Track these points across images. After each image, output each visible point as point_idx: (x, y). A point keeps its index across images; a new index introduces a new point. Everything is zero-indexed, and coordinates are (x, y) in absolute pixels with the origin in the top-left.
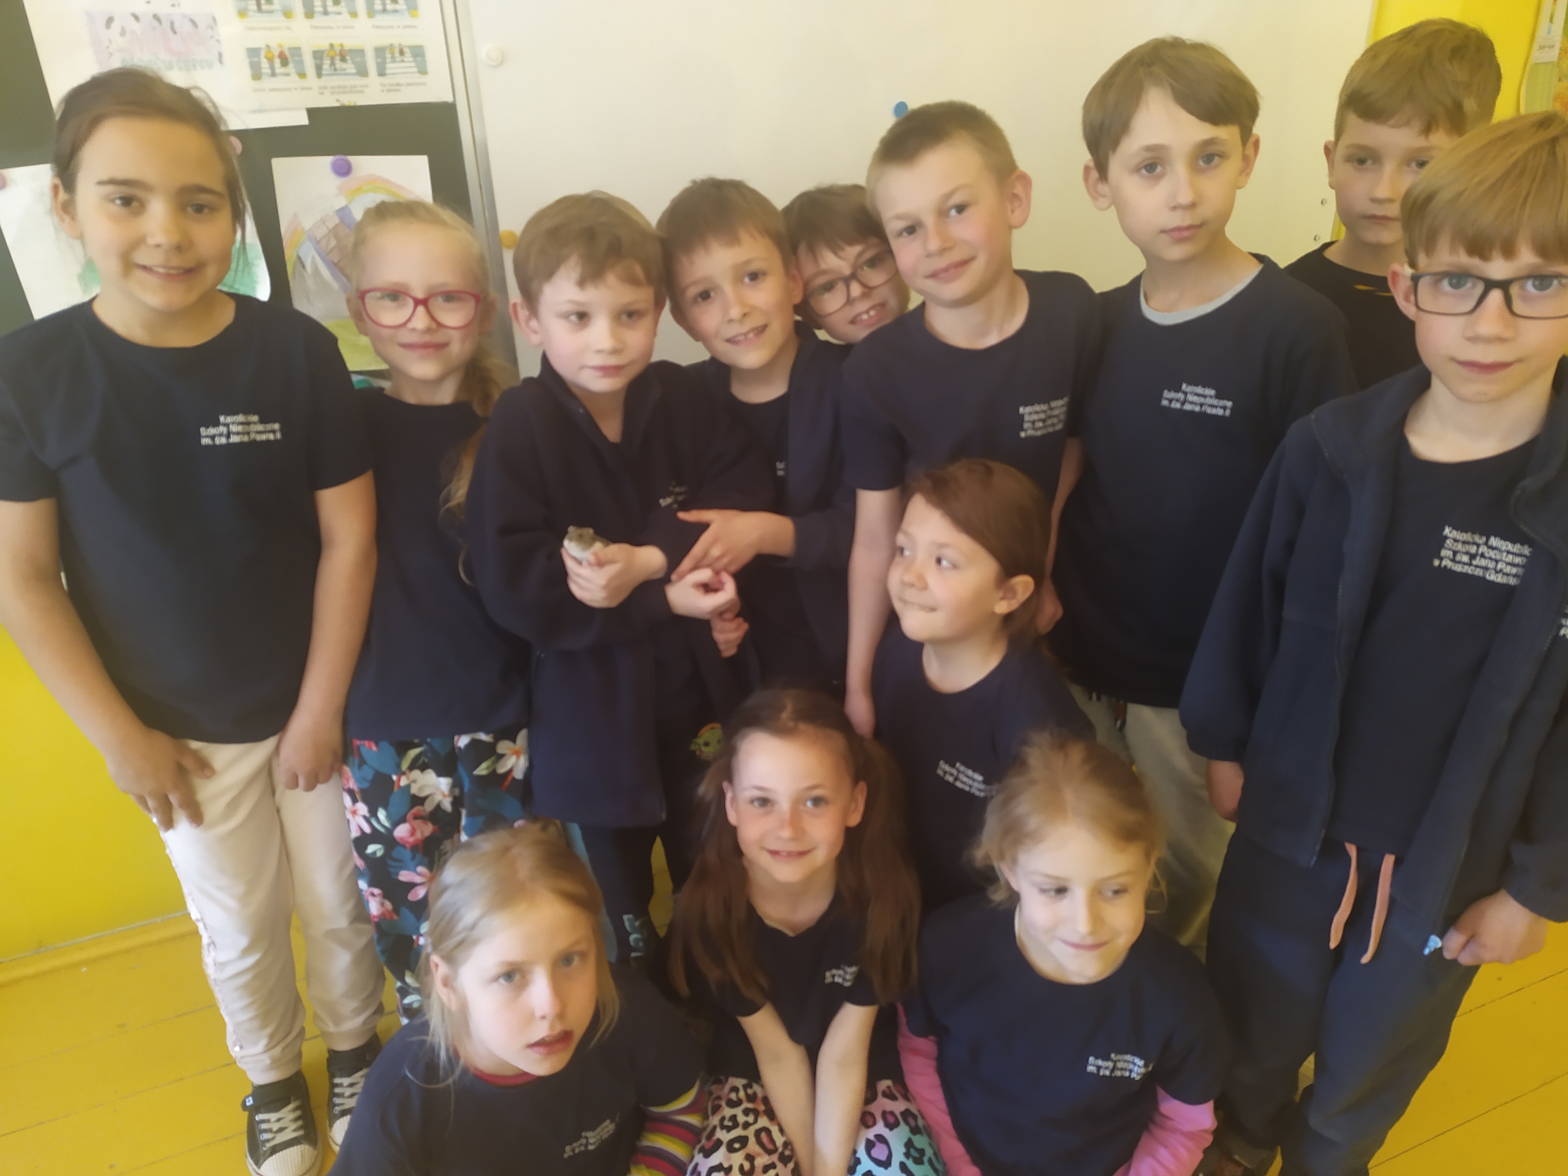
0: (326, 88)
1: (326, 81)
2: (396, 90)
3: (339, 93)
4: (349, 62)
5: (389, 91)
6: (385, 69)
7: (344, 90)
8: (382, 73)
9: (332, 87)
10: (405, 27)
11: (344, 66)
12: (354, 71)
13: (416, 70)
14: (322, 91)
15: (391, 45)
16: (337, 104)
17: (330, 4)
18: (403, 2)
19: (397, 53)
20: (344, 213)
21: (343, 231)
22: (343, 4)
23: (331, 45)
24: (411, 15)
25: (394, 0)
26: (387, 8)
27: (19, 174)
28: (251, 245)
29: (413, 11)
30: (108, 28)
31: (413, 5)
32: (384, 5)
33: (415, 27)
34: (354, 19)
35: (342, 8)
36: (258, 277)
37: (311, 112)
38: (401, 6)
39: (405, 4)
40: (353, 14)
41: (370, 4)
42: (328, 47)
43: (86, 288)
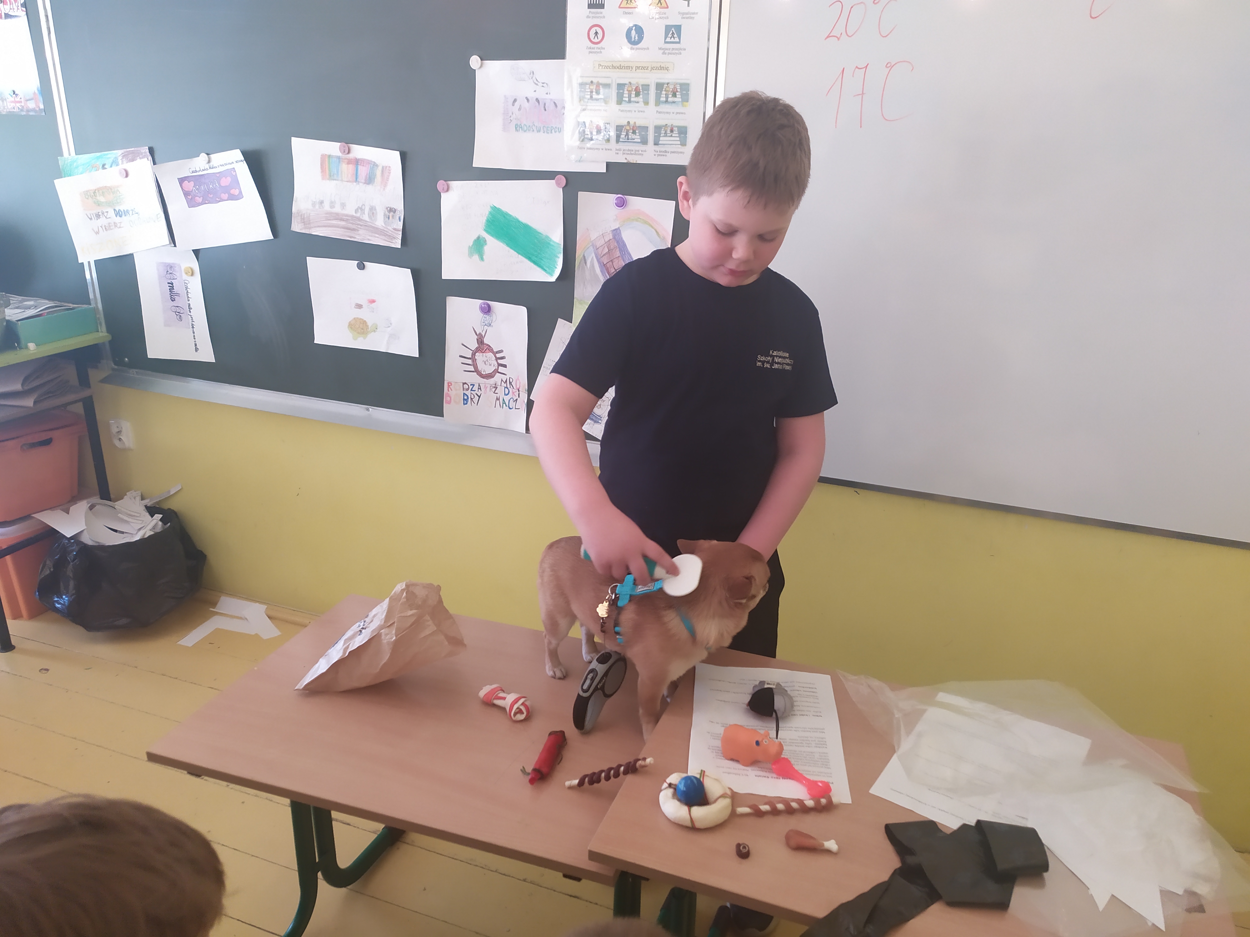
0: (620, 150)
1: (621, 146)
2: (663, 155)
3: (628, 154)
4: (638, 134)
5: (659, 155)
6: (659, 140)
7: (630, 151)
8: (656, 144)
9: (624, 150)
10: (677, 113)
11: (634, 136)
12: (639, 141)
13: (679, 143)
14: (617, 152)
15: (666, 125)
16: (625, 161)
17: (633, 96)
18: (680, 96)
19: (669, 130)
20: (616, 233)
21: (614, 244)
22: (641, 96)
23: (629, 122)
24: (683, 106)
25: (674, 95)
26: (669, 100)
27: (455, 185)
28: (558, 244)
29: (685, 103)
30: (513, 105)
31: (686, 99)
32: (667, 98)
33: (684, 113)
34: (646, 106)
35: (640, 99)
36: (557, 265)
37: (608, 164)
38: (678, 99)
39: (681, 98)
40: (646, 103)
41: (658, 96)
42: (626, 124)
43: (471, 255)
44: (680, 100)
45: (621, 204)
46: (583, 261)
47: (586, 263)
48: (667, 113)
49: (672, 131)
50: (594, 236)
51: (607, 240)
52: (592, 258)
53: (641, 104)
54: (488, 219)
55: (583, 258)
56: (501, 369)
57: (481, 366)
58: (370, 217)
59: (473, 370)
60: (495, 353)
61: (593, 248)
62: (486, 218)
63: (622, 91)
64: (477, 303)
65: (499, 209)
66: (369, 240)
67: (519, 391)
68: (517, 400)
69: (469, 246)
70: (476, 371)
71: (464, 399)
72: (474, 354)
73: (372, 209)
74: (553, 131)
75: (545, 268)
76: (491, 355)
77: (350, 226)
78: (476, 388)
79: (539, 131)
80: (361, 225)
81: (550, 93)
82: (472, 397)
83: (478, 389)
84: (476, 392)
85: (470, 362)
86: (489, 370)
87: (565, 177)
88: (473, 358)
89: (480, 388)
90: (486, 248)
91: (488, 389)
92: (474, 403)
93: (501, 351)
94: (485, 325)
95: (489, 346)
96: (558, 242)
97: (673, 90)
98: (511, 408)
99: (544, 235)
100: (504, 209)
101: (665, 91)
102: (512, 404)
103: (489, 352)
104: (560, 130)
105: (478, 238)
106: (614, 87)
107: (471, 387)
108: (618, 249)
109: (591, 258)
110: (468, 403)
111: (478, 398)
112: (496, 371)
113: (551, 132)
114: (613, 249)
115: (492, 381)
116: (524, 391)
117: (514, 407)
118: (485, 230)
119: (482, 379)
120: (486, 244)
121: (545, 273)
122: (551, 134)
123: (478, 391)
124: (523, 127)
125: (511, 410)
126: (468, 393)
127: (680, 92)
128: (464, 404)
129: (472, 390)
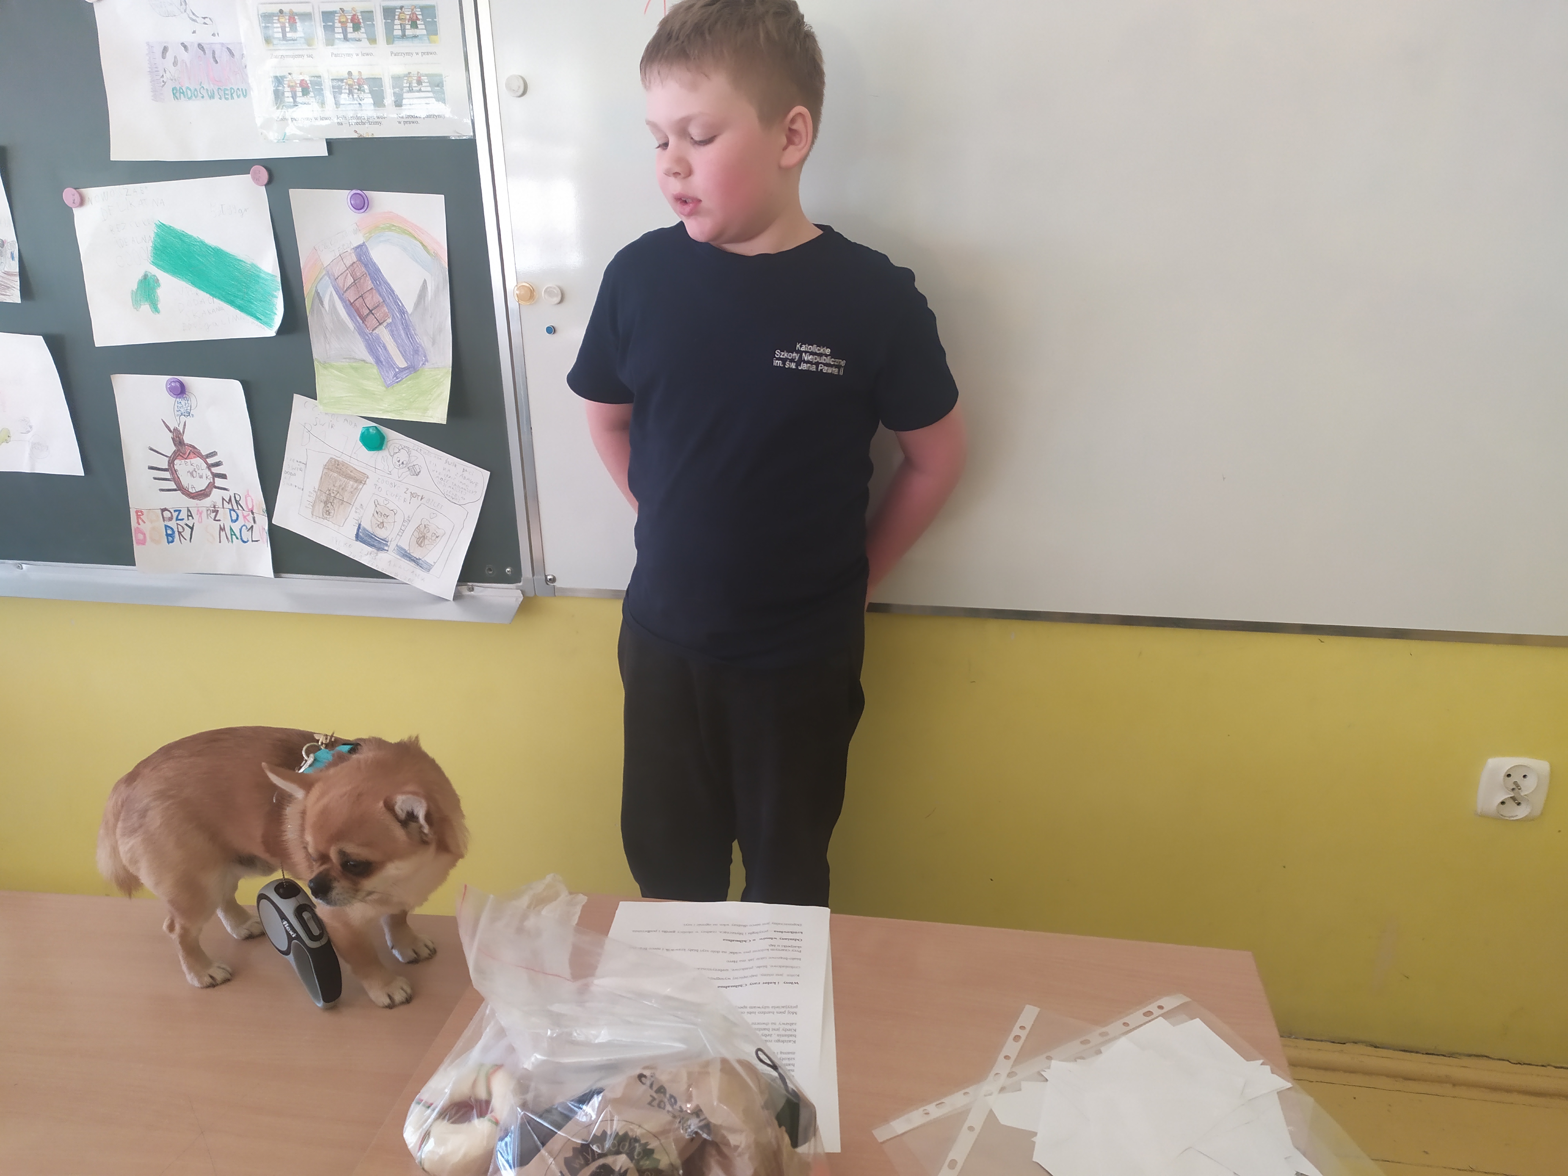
0: (343, 118)
1: (344, 112)
2: (413, 122)
3: (356, 124)
4: (367, 91)
5: (405, 122)
6: (402, 99)
7: (362, 121)
8: (399, 104)
9: (349, 118)
10: (424, 54)
11: (362, 95)
12: (371, 101)
13: (433, 100)
14: (340, 122)
15: (409, 73)
16: (356, 136)
17: (350, 30)
18: (423, 27)
19: (415, 81)
20: (361, 251)
21: (360, 270)
22: (363, 30)
23: (350, 73)
24: (430, 41)
25: (414, 25)
26: (406, 34)
27: (92, 193)
28: (273, 276)
29: (433, 37)
30: (164, 57)
31: (432, 30)
32: (403, 30)
33: (435, 53)
34: (373, 46)
35: (362, 34)
36: (276, 309)
37: (330, 143)
38: (421, 31)
39: (425, 29)
40: (372, 40)
41: (389, 29)
42: (347, 76)
43: (136, 304)
44: (424, 32)
45: (361, 205)
46: (317, 300)
47: (322, 303)
48: (408, 54)
49: (419, 82)
50: (327, 258)
51: (348, 263)
52: (331, 295)
53: (365, 42)
54: (155, 245)
55: (316, 295)
56: (219, 482)
57: (186, 481)
59: (175, 487)
60: (205, 458)
61: (329, 278)
62: (151, 244)
63: (331, 24)
64: (162, 381)
65: (169, 228)
67: (253, 513)
68: (252, 527)
69: (132, 291)
70: (180, 488)
71: (167, 535)
72: (171, 463)
74: (235, 95)
75: (258, 315)
76: (198, 461)
78: (183, 515)
79: (212, 97)
81: (218, 34)
82: (181, 530)
83: (188, 516)
84: (186, 521)
85: (167, 475)
86: (200, 485)
87: (263, 166)
88: (171, 468)
89: (190, 515)
90: (160, 292)
91: (204, 514)
92: (186, 539)
93: (213, 454)
94: (182, 414)
95: (193, 447)
96: (270, 272)
97: (410, 17)
98: (246, 540)
99: (249, 263)
100: (179, 225)
101: (399, 19)
102: (246, 535)
103: (194, 457)
104: (245, 94)
105: (145, 277)
106: (318, 17)
107: (175, 515)
108: (368, 276)
109: (329, 295)
110: (175, 540)
111: (190, 530)
112: (212, 486)
113: (232, 98)
114: (360, 278)
115: (207, 502)
116: (262, 513)
117: (250, 540)
118: (154, 264)
119: (191, 500)
120: (159, 286)
121: (260, 324)
122: (233, 100)
123: (188, 519)
124: (184, 90)
125: (247, 544)
126: (173, 524)
127: (423, 20)
128: (169, 542)
129: (177, 519)
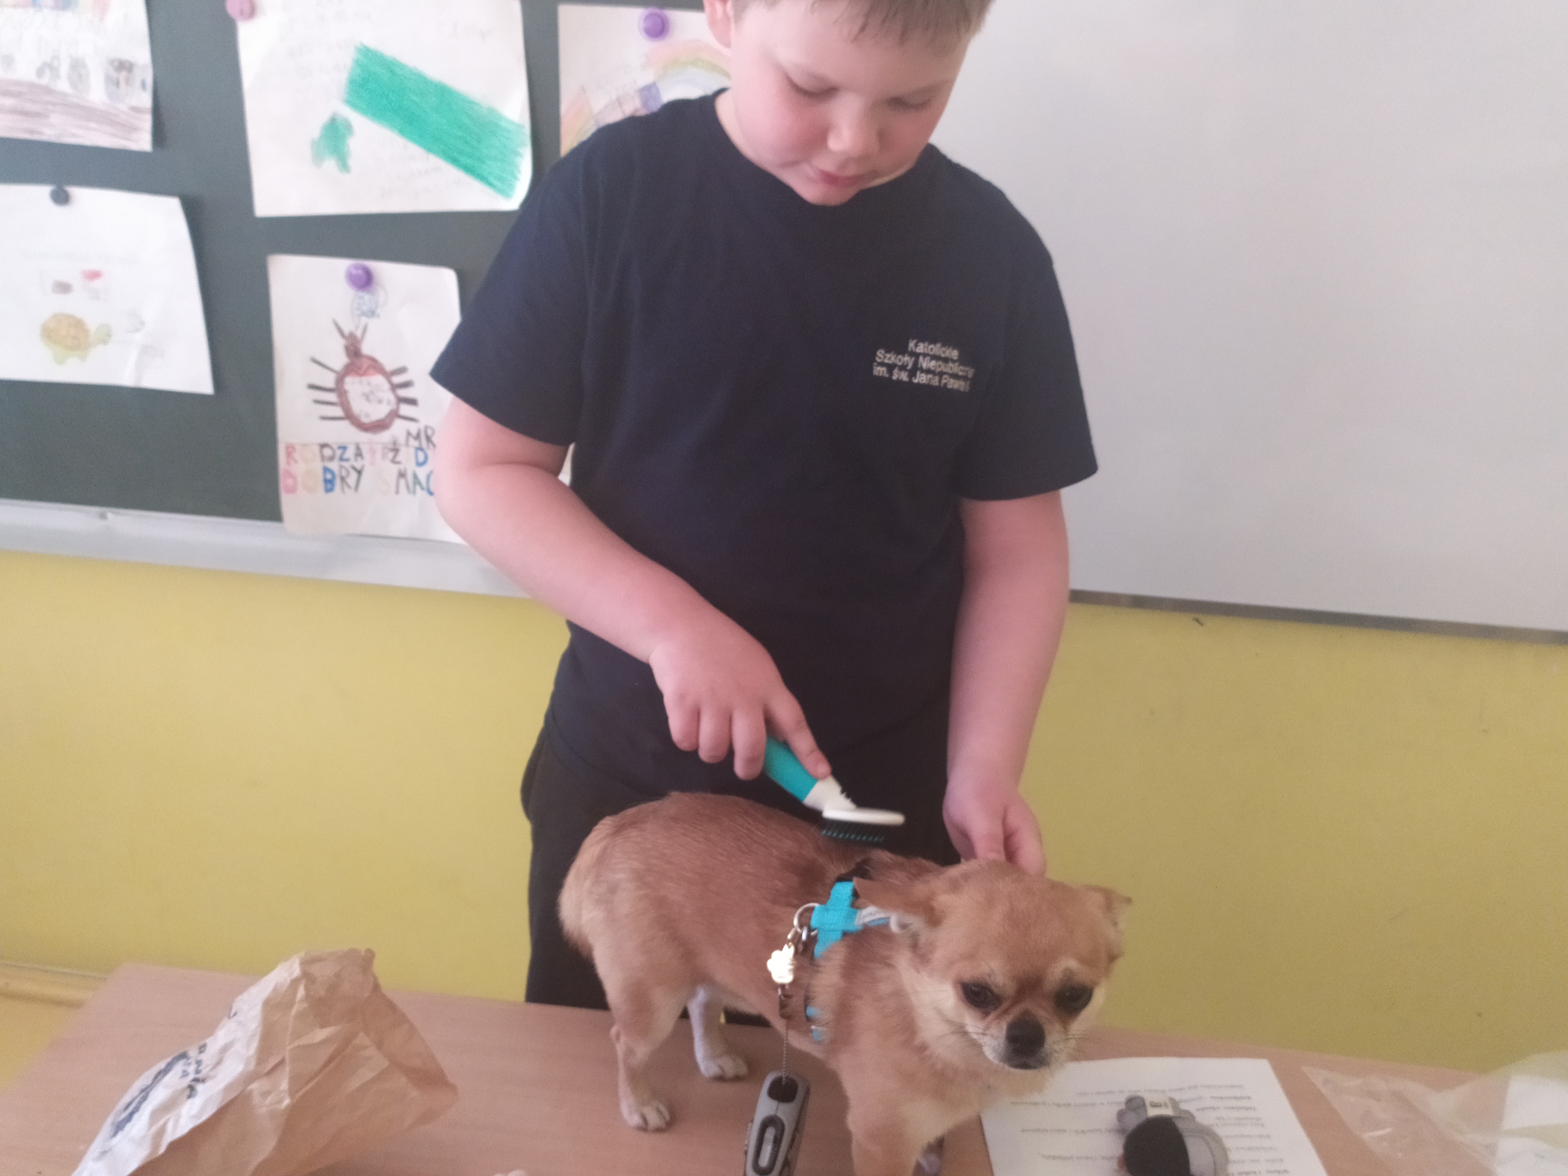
20: (646, 94)
27: (269, 1)
28: (519, 121)
36: (521, 173)
43: (317, 158)
45: (658, 30)
50: (595, 102)
54: (352, 76)
56: (405, 409)
57: (359, 406)
58: (73, 85)
59: (342, 415)
60: (388, 375)
62: (346, 76)
64: (341, 266)
65: (376, 54)
66: (74, 135)
69: (313, 140)
70: (349, 416)
71: (326, 481)
72: (340, 380)
73: (78, 67)
75: (491, 179)
76: (378, 380)
77: (30, 107)
78: (350, 453)
80: (54, 104)
82: (344, 473)
83: (357, 455)
84: (352, 462)
85: (332, 397)
86: (378, 412)
88: (339, 389)
89: (359, 454)
90: (352, 143)
91: (379, 455)
92: (350, 487)
93: (402, 370)
94: (363, 314)
95: (374, 360)
96: (516, 121)
99: (484, 104)
100: (388, 50)
103: (374, 374)
105: (333, 120)
107: (339, 452)
110: (335, 487)
111: (357, 475)
112: (394, 415)
115: (385, 437)
118: (347, 102)
119: (363, 433)
120: (351, 133)
121: (494, 192)
123: (356, 460)
126: (334, 466)
128: (326, 491)
129: (342, 459)
